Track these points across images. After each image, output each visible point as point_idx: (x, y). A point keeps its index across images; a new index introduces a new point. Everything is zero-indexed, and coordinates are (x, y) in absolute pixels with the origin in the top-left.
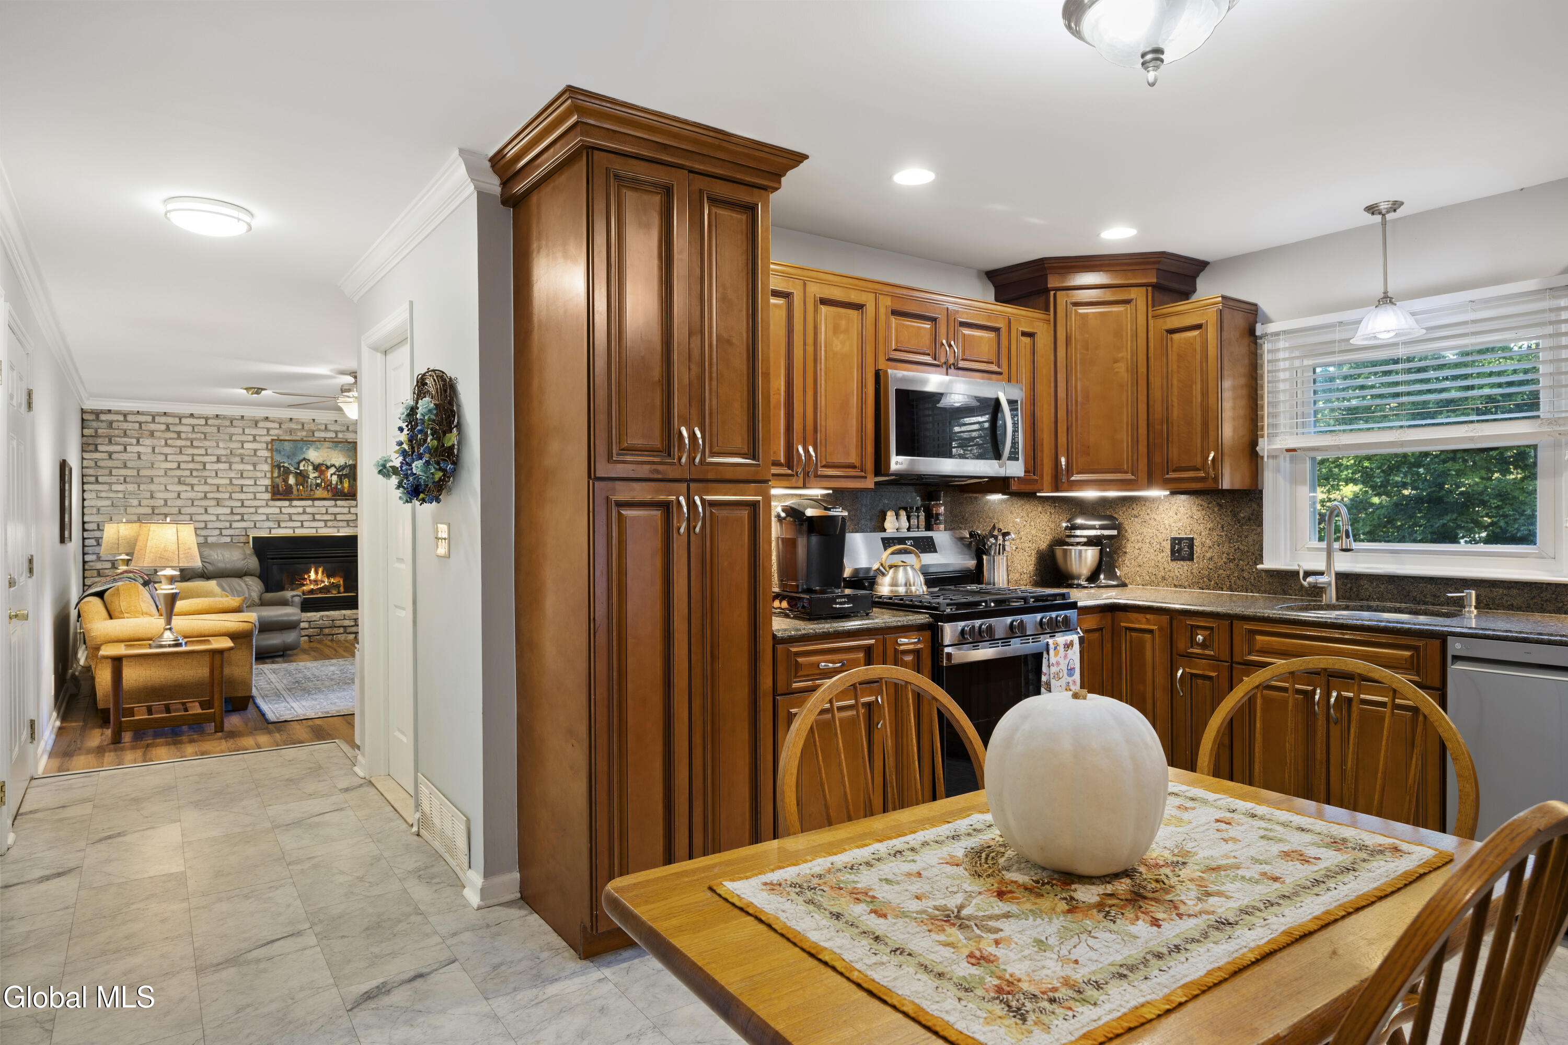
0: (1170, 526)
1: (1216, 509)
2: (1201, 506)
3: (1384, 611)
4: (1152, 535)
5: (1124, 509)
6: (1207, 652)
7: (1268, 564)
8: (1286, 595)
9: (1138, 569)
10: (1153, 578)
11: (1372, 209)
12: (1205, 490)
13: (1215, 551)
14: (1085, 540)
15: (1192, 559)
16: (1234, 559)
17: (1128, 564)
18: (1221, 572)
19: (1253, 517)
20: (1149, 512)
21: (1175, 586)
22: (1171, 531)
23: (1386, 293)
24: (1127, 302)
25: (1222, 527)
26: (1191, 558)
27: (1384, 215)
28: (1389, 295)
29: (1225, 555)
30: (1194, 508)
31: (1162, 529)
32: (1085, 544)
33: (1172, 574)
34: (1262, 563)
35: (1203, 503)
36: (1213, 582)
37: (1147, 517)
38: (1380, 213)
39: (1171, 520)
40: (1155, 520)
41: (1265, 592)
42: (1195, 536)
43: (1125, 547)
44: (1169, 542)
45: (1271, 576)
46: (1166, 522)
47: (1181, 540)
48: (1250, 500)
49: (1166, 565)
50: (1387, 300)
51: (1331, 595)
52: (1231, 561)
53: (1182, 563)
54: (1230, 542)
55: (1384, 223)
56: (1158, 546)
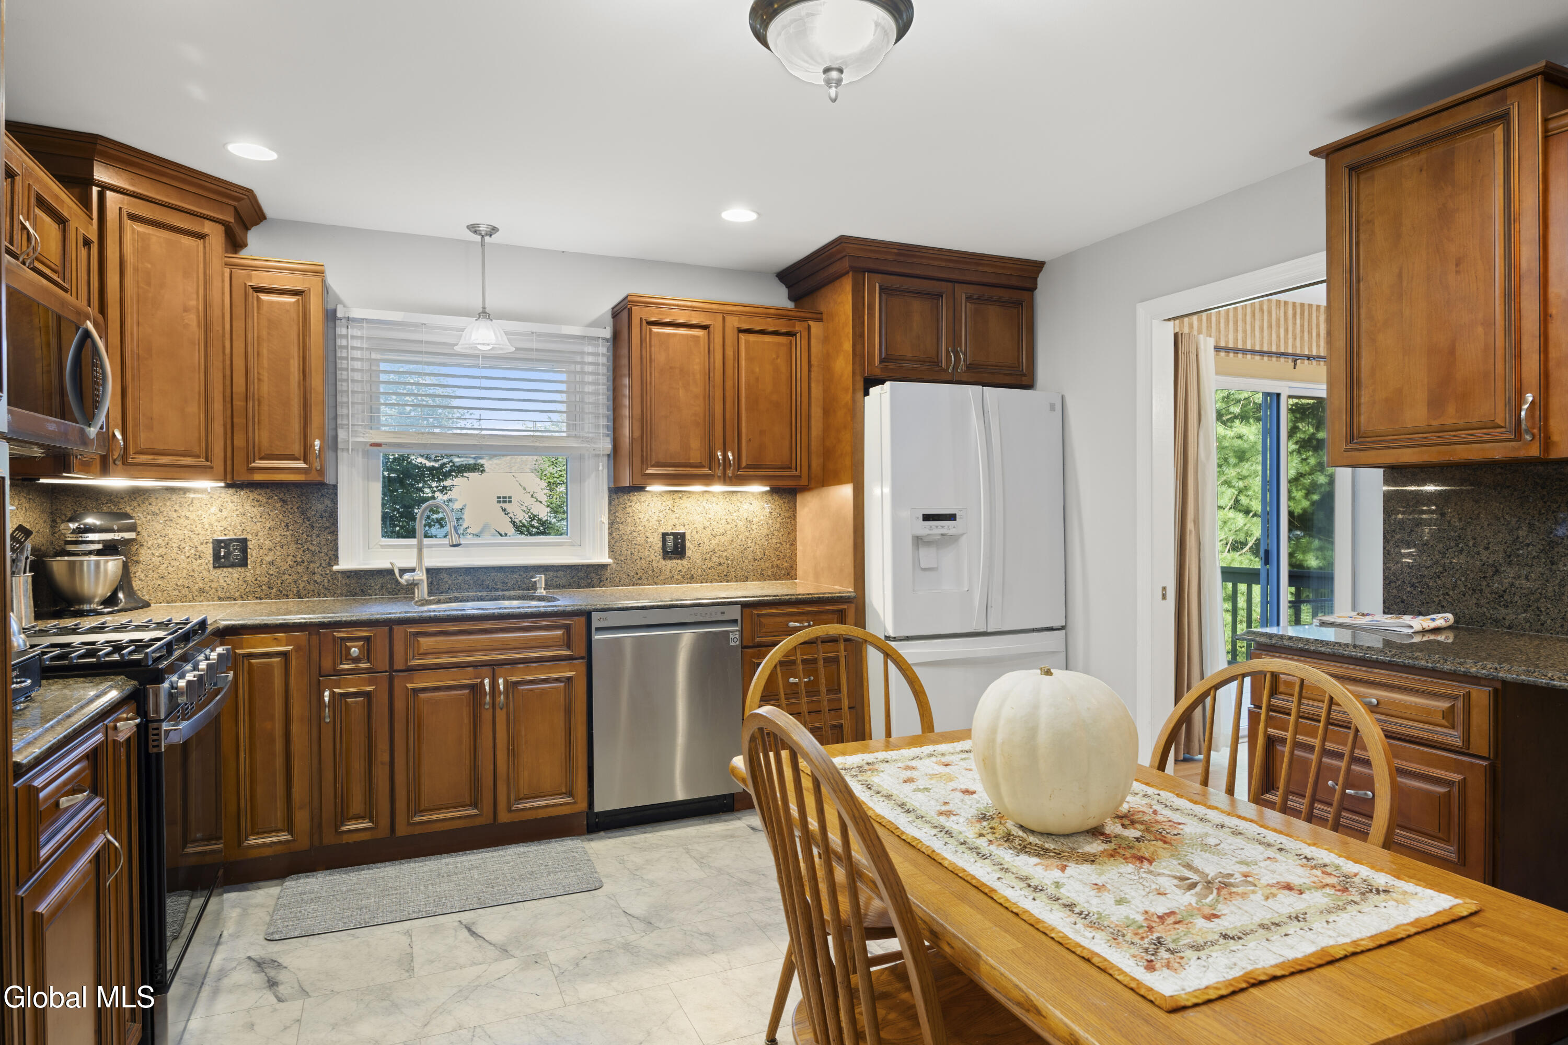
0: (211, 525)
1: (278, 505)
2: (258, 501)
3: (468, 601)
4: (182, 537)
5: (135, 504)
6: (362, 665)
7: (344, 564)
8: (365, 595)
9: (159, 582)
10: (185, 591)
11: (474, 229)
12: (264, 483)
13: (278, 553)
14: (99, 547)
15: (246, 565)
16: (303, 562)
17: (142, 576)
18: (286, 577)
19: (327, 515)
20: (177, 507)
21: (220, 599)
22: (213, 532)
23: (484, 308)
24: (201, 236)
25: (287, 525)
26: (243, 563)
27: (483, 236)
28: (487, 310)
29: (291, 557)
30: (247, 506)
31: (199, 529)
32: (99, 553)
33: (214, 585)
34: (338, 564)
35: (261, 498)
36: (274, 590)
37: (175, 515)
38: (480, 234)
39: (213, 519)
40: (187, 518)
41: (342, 595)
42: (249, 537)
43: (137, 554)
44: (210, 546)
45: (348, 577)
46: (204, 520)
47: (227, 543)
48: (322, 495)
49: (205, 574)
50: (484, 314)
51: (422, 591)
52: (298, 563)
53: (230, 570)
54: (297, 543)
55: (483, 244)
56: (193, 551)
